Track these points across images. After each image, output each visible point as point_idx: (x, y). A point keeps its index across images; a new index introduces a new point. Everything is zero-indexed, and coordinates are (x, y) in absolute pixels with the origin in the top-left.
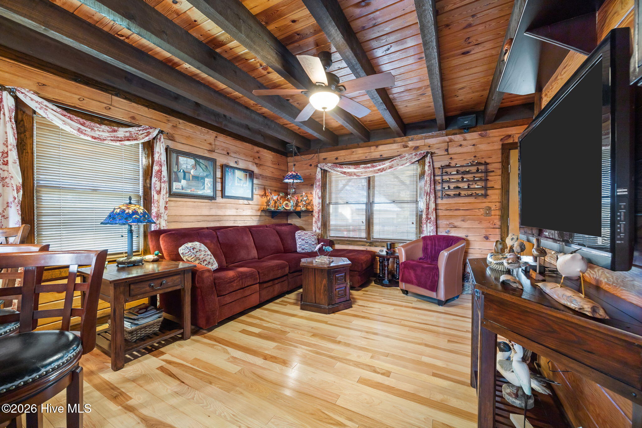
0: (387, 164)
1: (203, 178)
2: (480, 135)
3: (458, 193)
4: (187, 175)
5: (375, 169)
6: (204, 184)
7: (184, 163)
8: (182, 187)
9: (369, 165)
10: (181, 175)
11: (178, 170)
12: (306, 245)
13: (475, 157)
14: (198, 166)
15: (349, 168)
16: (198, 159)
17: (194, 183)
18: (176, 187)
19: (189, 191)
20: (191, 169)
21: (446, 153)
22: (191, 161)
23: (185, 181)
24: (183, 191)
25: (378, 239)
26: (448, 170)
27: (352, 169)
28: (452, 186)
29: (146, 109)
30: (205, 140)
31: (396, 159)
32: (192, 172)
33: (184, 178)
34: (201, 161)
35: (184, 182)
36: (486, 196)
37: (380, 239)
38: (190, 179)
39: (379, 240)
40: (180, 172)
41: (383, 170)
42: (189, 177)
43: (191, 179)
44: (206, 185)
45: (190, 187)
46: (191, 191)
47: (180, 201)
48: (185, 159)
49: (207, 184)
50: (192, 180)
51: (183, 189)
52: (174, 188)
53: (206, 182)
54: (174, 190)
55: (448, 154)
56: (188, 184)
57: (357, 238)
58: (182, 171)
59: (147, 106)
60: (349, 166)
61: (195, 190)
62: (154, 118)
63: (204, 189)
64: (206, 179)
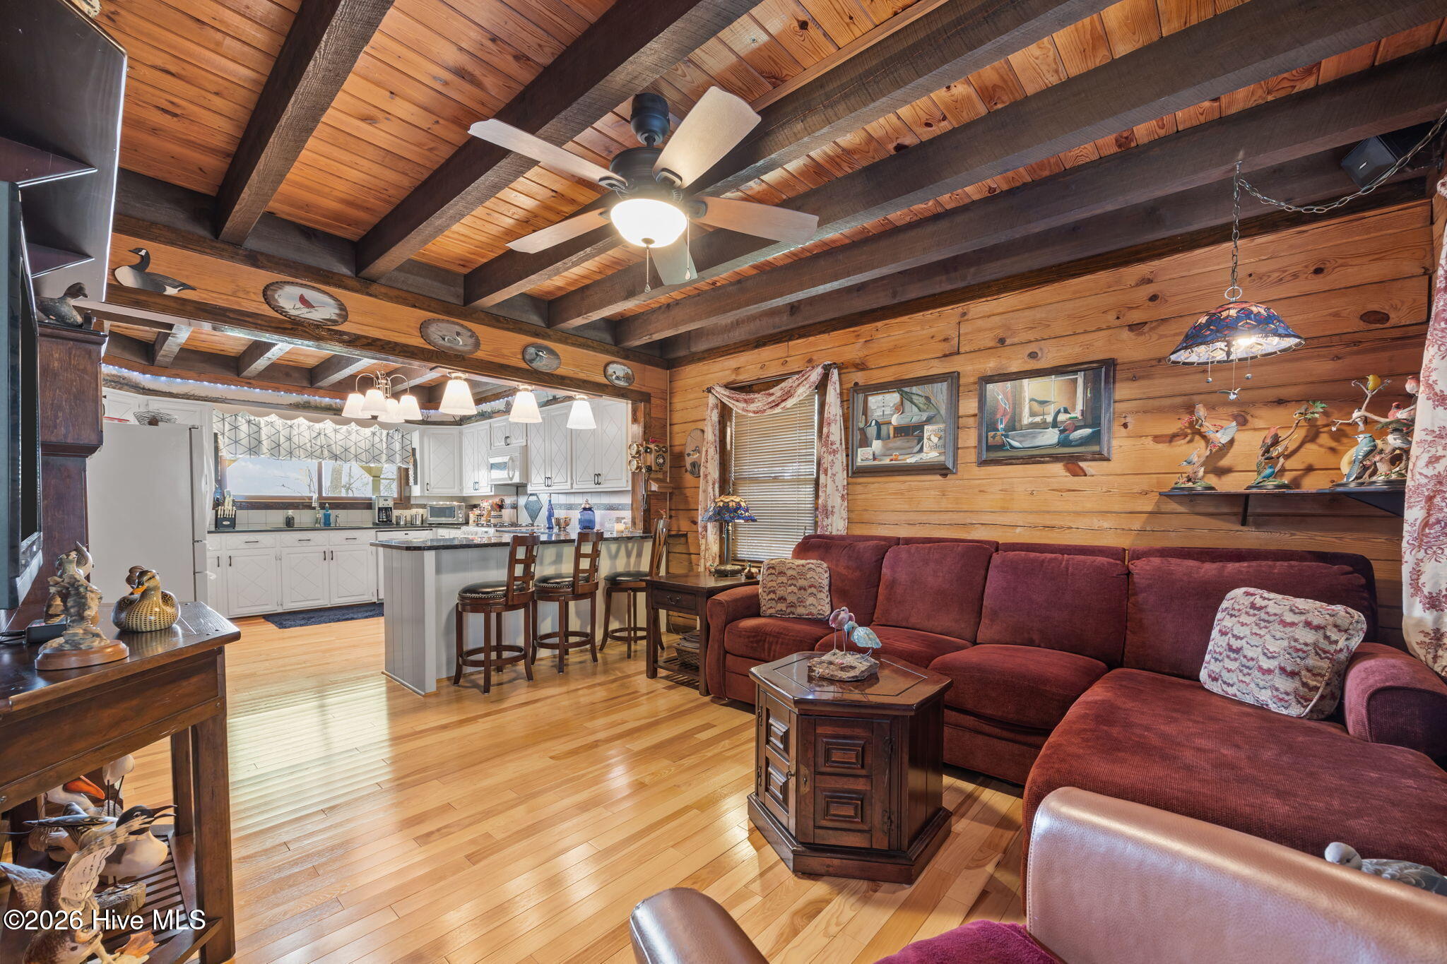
1: (920, 427)
4: (884, 428)
6: (921, 439)
7: (878, 407)
8: (874, 455)
10: (872, 431)
11: (866, 421)
14: (907, 404)
16: (907, 389)
17: (899, 442)
18: (863, 456)
19: (886, 461)
20: (892, 415)
22: (894, 398)
23: (879, 442)
24: (876, 463)
29: (825, 336)
30: (932, 337)
32: (895, 420)
33: (879, 437)
34: (915, 389)
35: (877, 445)
38: (889, 435)
40: (870, 425)
42: (888, 430)
43: (892, 435)
44: (925, 440)
45: (888, 452)
46: (891, 460)
47: (873, 483)
48: (880, 397)
49: (929, 439)
50: (894, 437)
51: (874, 459)
52: (859, 460)
53: (926, 435)
54: (858, 464)
56: (884, 446)
58: (874, 422)
59: (824, 332)
61: (900, 457)
62: (837, 344)
63: (921, 450)
64: (926, 427)
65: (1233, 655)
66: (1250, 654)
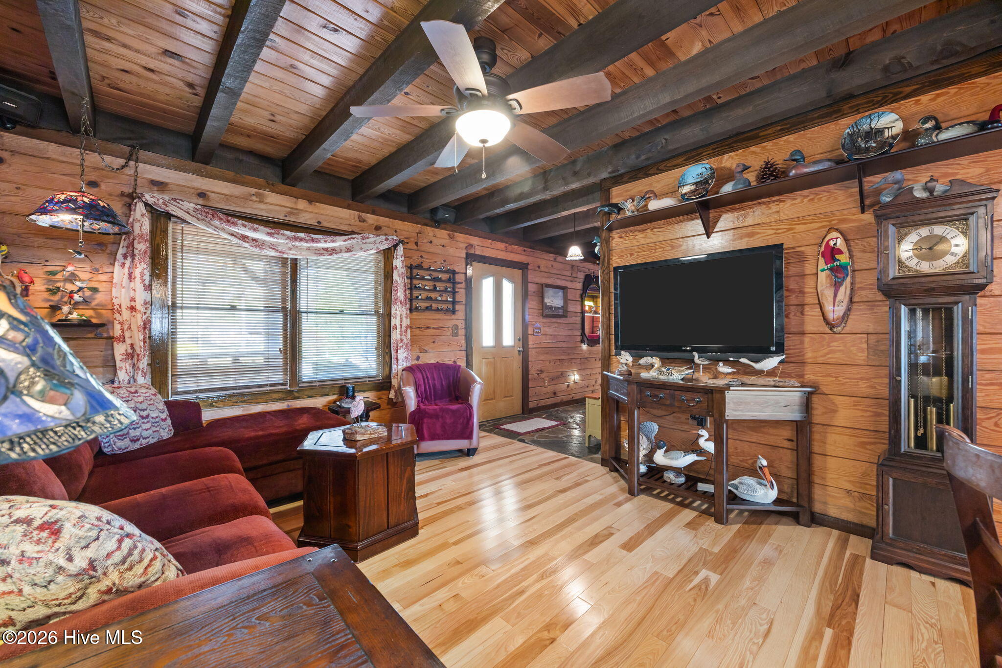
0: (339, 243)
2: (449, 235)
3: (428, 305)
5: (315, 245)
9: (301, 235)
12: (145, 426)
13: (445, 261)
15: (255, 230)
21: (416, 247)
25: (315, 382)
26: (421, 272)
27: (261, 235)
28: (424, 295)
31: (354, 238)
36: (454, 312)
37: (319, 381)
39: (317, 384)
41: (333, 251)
55: (418, 250)
57: (266, 385)
60: (256, 226)
65: (145, 421)
66: (154, 415)
